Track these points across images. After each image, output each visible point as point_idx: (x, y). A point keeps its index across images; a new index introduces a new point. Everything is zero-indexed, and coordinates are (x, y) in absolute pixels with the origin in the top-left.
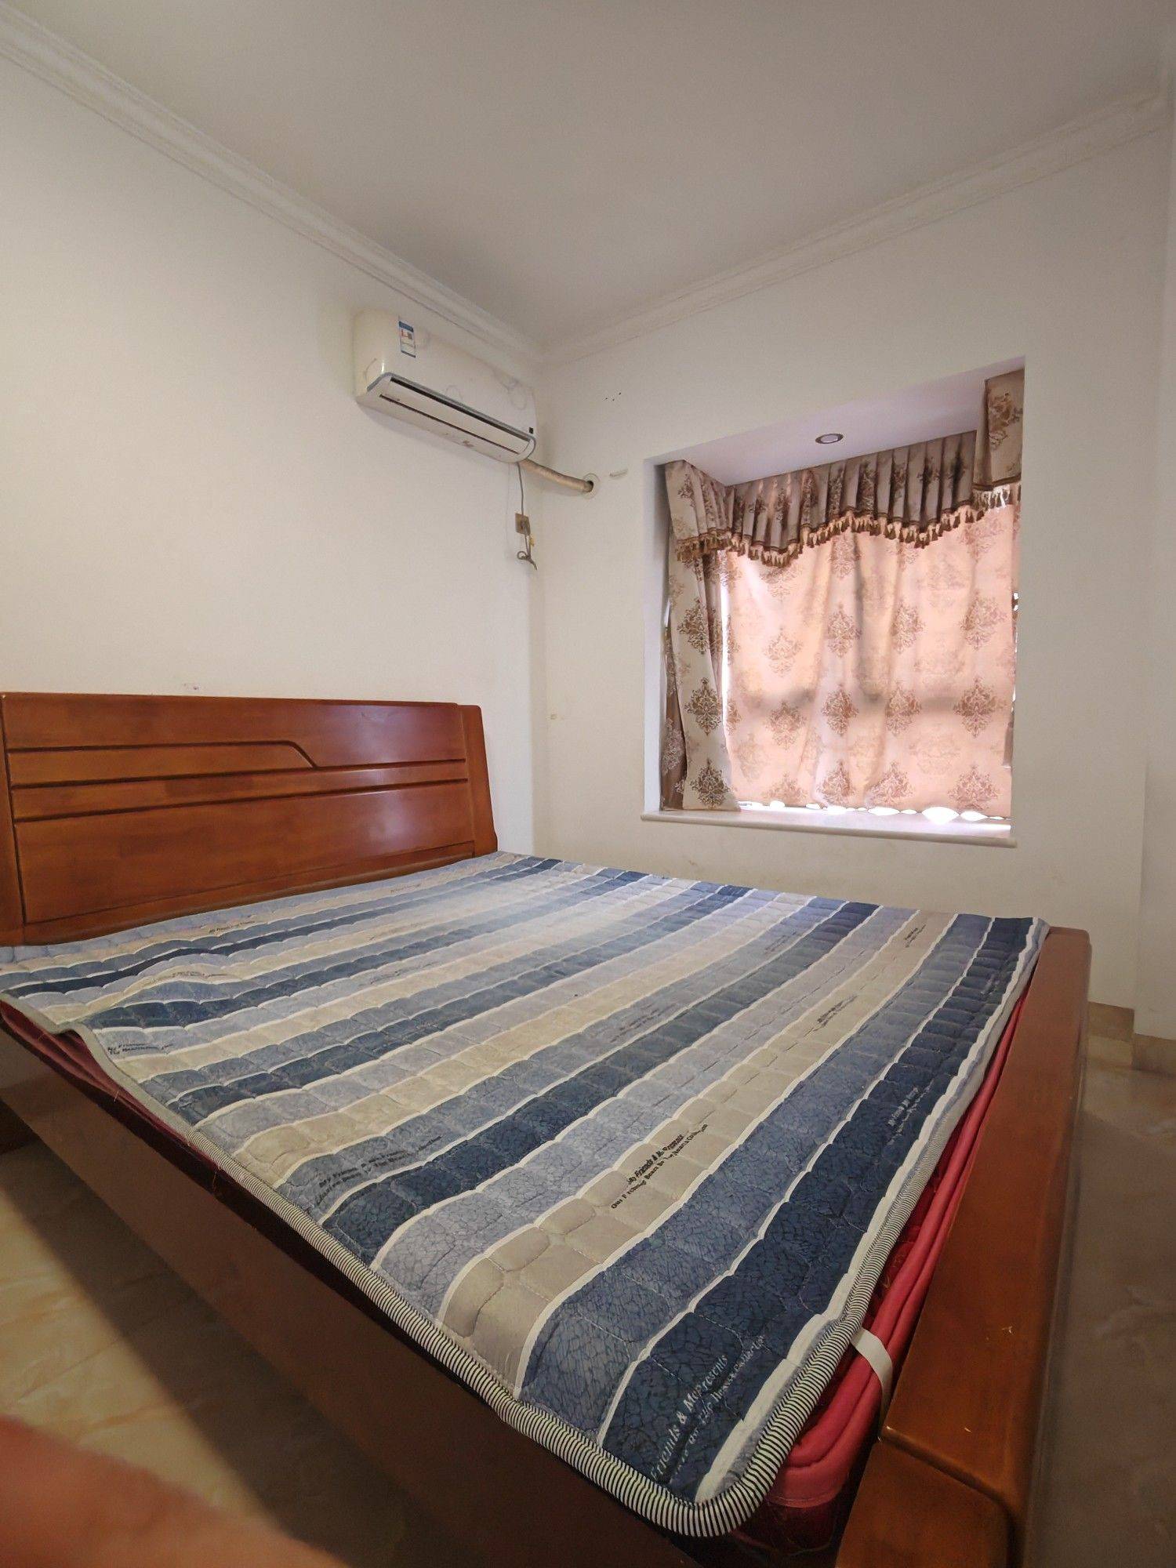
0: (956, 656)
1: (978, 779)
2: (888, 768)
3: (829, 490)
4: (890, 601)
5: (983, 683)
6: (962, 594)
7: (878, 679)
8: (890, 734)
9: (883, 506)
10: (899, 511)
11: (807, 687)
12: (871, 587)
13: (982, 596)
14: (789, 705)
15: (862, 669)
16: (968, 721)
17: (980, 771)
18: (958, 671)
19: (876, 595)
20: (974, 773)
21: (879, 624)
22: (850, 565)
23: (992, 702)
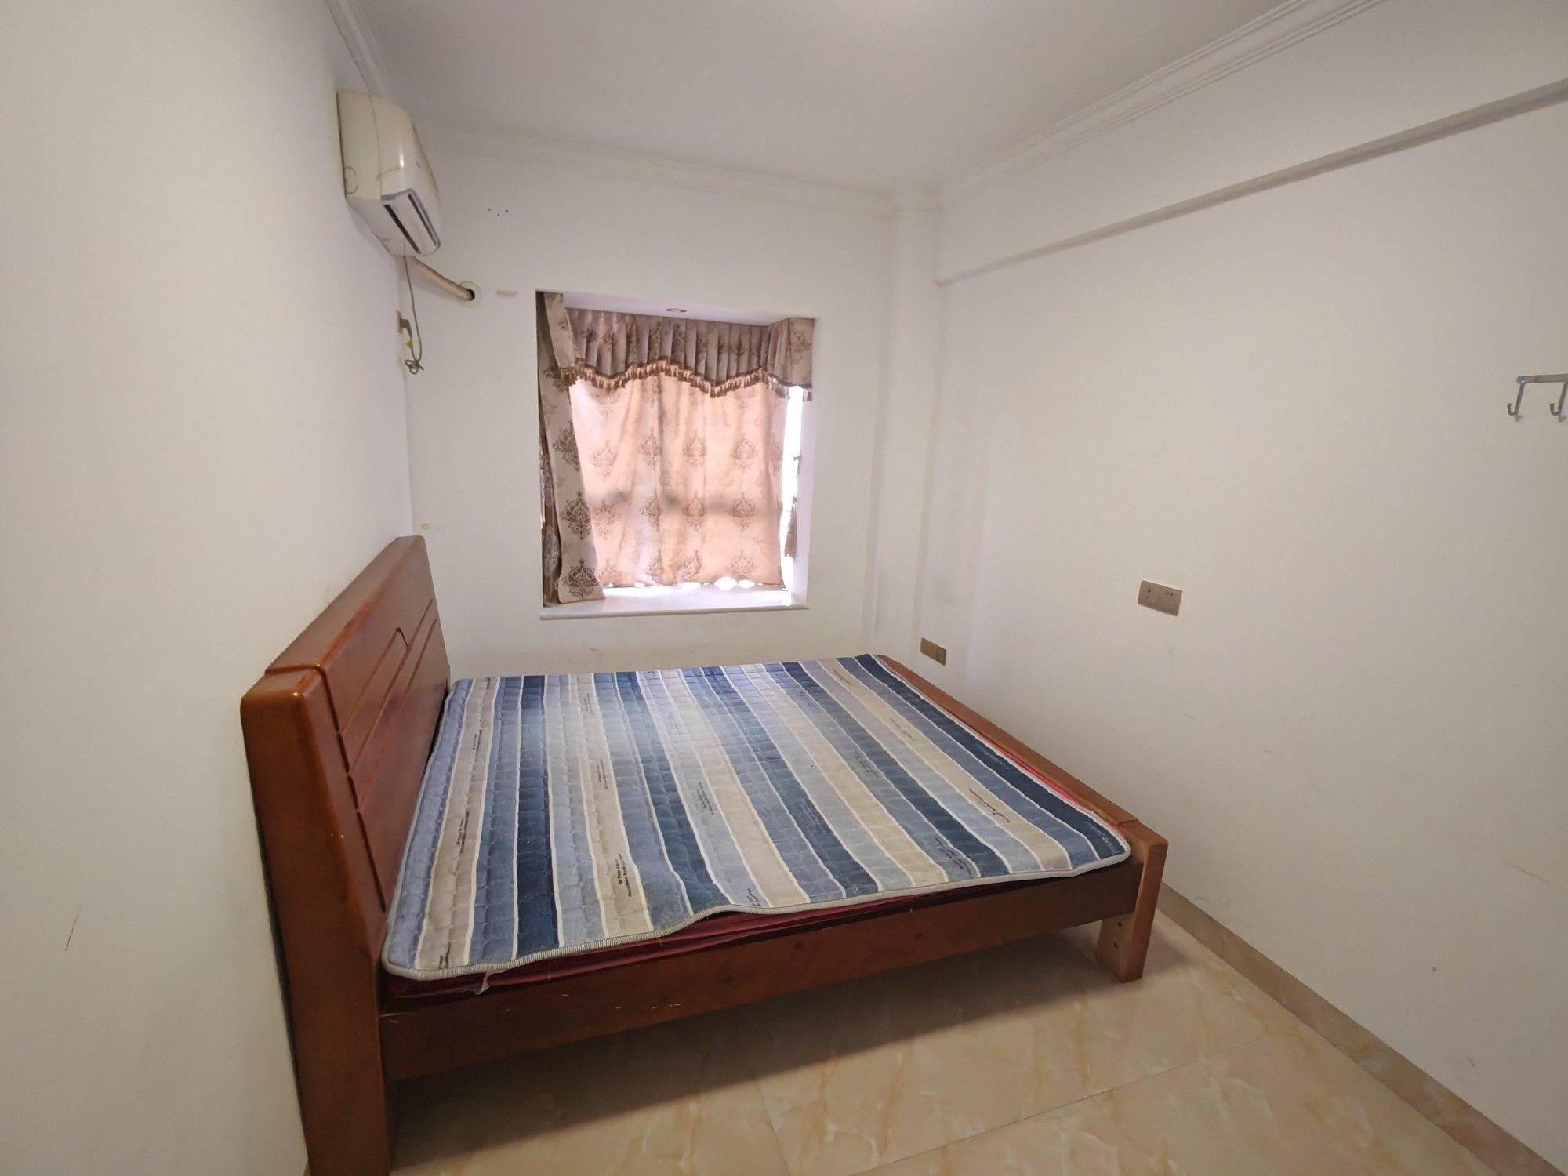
0: (728, 475)
1: (745, 559)
2: (691, 554)
3: (650, 337)
4: (682, 429)
5: (747, 496)
6: (731, 432)
7: (676, 487)
8: (691, 530)
9: (692, 362)
10: (702, 370)
11: (621, 489)
12: (670, 416)
13: (746, 437)
14: (607, 503)
15: (664, 480)
16: (738, 520)
17: (746, 554)
18: (729, 485)
19: (674, 424)
20: (742, 555)
21: (675, 446)
22: (656, 397)
23: (753, 510)
